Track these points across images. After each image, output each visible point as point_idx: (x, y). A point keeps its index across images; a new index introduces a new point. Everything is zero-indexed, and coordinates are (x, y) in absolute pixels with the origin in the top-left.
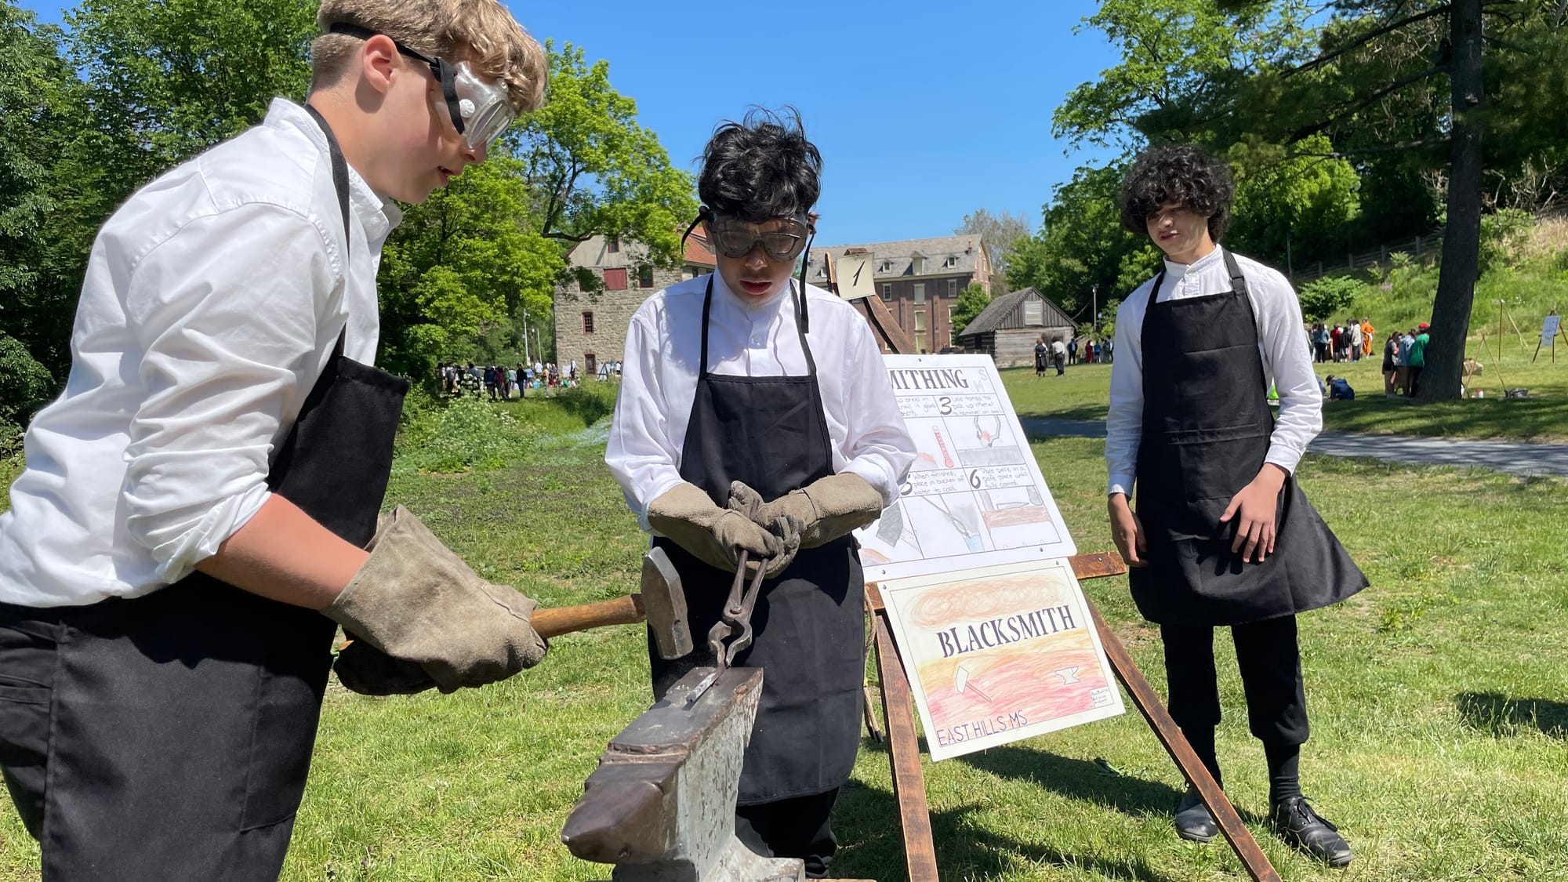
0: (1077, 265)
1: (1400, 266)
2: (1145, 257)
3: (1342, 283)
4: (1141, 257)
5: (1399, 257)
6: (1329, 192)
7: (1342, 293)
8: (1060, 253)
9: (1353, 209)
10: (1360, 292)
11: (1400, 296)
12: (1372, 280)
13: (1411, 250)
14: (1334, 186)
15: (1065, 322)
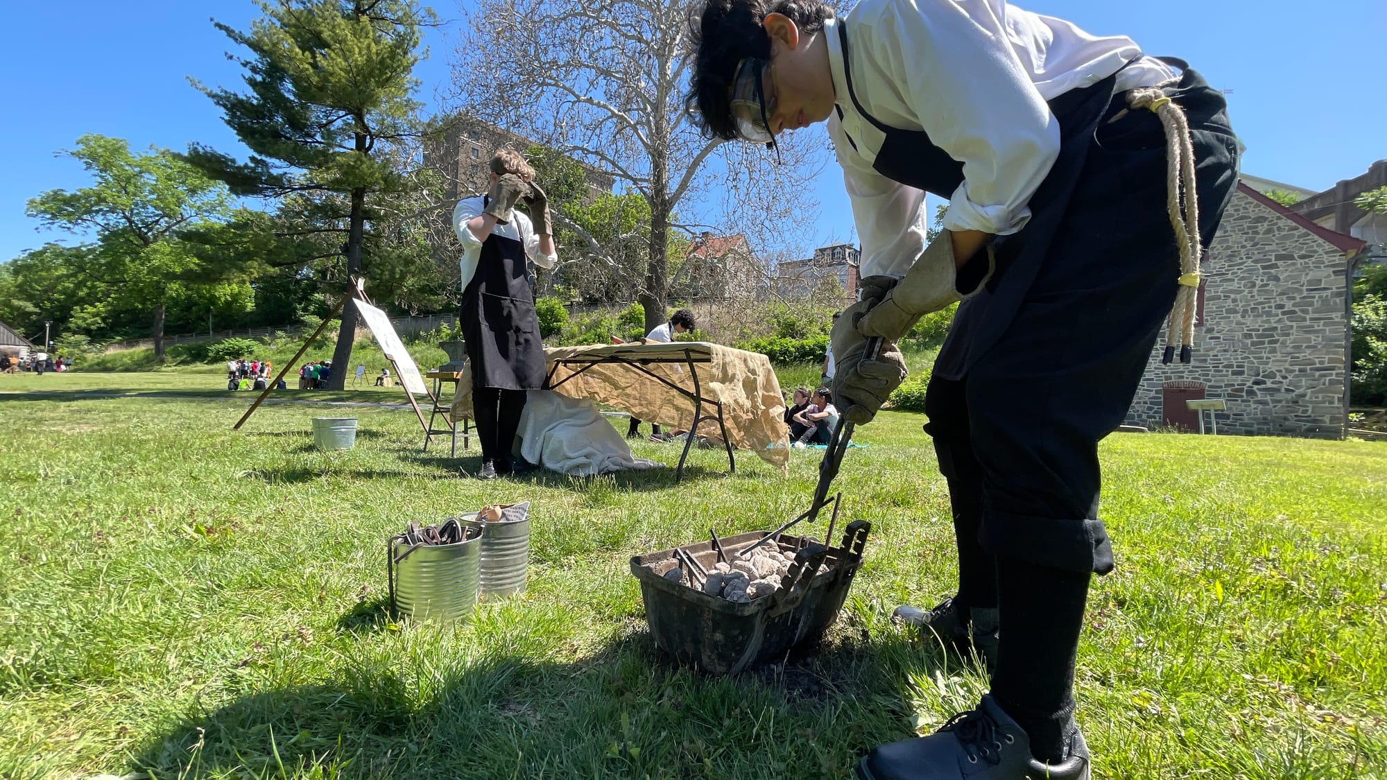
0: (30, 307)
1: (280, 338)
2: (95, 310)
3: (247, 342)
4: (90, 309)
5: (280, 333)
6: (237, 295)
7: (248, 347)
8: (13, 296)
9: (250, 306)
10: (257, 348)
11: (280, 352)
12: (263, 342)
13: (286, 331)
14: (240, 292)
15: (21, 343)
